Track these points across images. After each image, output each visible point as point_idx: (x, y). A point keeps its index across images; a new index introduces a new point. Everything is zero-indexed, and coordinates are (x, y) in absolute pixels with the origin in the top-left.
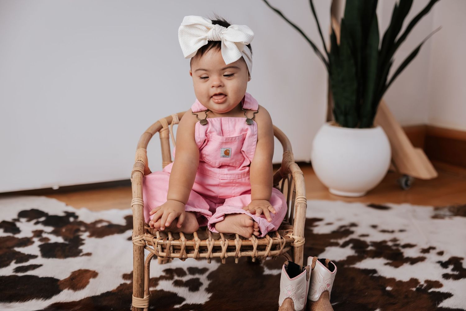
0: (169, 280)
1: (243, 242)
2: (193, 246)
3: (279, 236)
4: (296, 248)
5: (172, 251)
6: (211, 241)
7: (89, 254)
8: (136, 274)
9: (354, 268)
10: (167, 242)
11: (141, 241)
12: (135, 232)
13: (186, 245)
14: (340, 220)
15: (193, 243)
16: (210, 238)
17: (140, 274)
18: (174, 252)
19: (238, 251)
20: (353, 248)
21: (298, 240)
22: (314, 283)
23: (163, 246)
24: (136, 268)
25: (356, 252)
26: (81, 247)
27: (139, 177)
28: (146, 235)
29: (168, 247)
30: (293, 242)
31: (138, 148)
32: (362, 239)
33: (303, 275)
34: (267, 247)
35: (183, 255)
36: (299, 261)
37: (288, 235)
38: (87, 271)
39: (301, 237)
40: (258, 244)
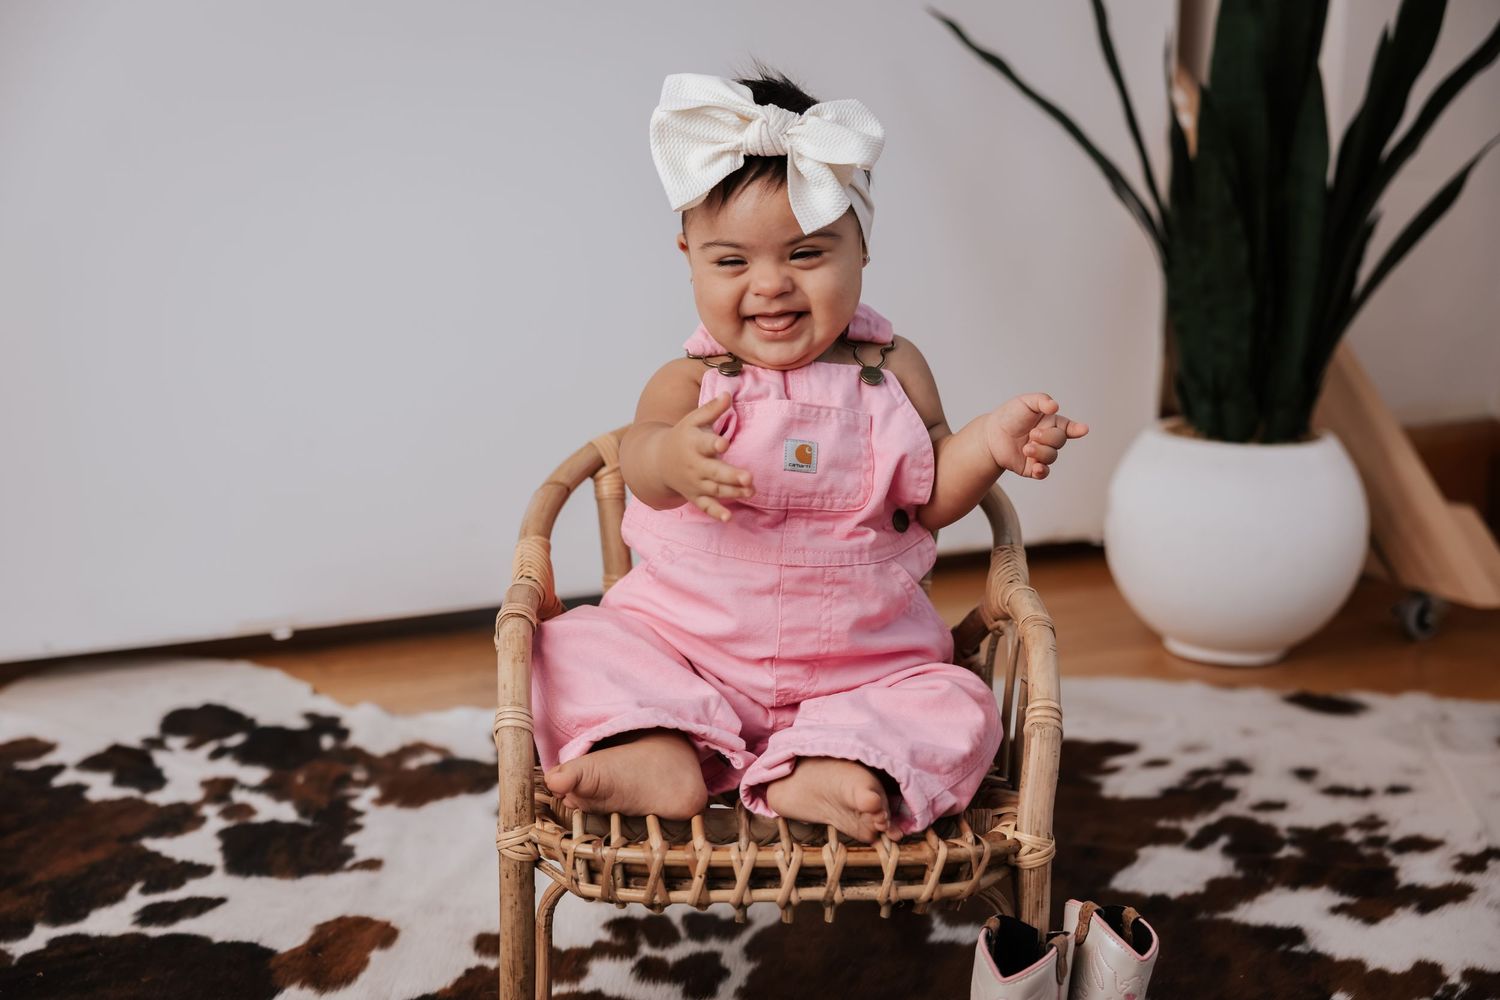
0: (622, 958)
1: (850, 854)
2: (687, 868)
3: (969, 836)
4: (1026, 873)
5: (619, 882)
6: (747, 849)
7: (373, 864)
8: (508, 950)
9: (1228, 922)
10: (606, 851)
11: (522, 844)
12: (505, 815)
13: (667, 863)
14: (1191, 749)
15: (688, 856)
16: (743, 840)
17: (521, 949)
18: (626, 885)
19: (834, 885)
20: (1228, 851)
21: (1035, 846)
22: (1083, 990)
23: (593, 865)
24: (509, 932)
25: (1238, 866)
26: (350, 840)
27: (521, 635)
28: (540, 828)
29: (607, 867)
30: (1016, 854)
31: (524, 534)
32: (1263, 818)
33: (1045, 965)
34: (928, 872)
35: (655, 894)
36: (1036, 916)
37: (999, 829)
38: (363, 923)
39: (1043, 838)
40: (898, 862)
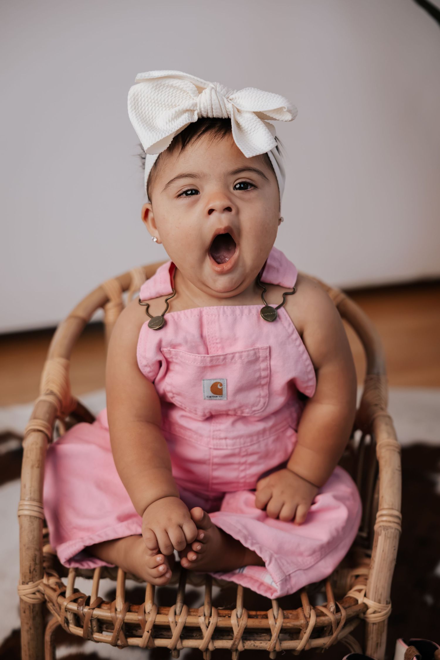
1: (250, 619)
2: (139, 624)
3: (332, 606)
4: (371, 626)
5: (95, 629)
6: (180, 615)
10: (86, 610)
11: (34, 593)
12: (23, 574)
13: (126, 620)
15: (140, 617)
16: (179, 604)
18: (100, 631)
21: (377, 609)
23: (78, 616)
27: (39, 446)
29: (87, 619)
30: (365, 613)
34: (302, 632)
35: (118, 640)
36: (376, 652)
37: (354, 592)
39: (383, 605)
40: (282, 626)
